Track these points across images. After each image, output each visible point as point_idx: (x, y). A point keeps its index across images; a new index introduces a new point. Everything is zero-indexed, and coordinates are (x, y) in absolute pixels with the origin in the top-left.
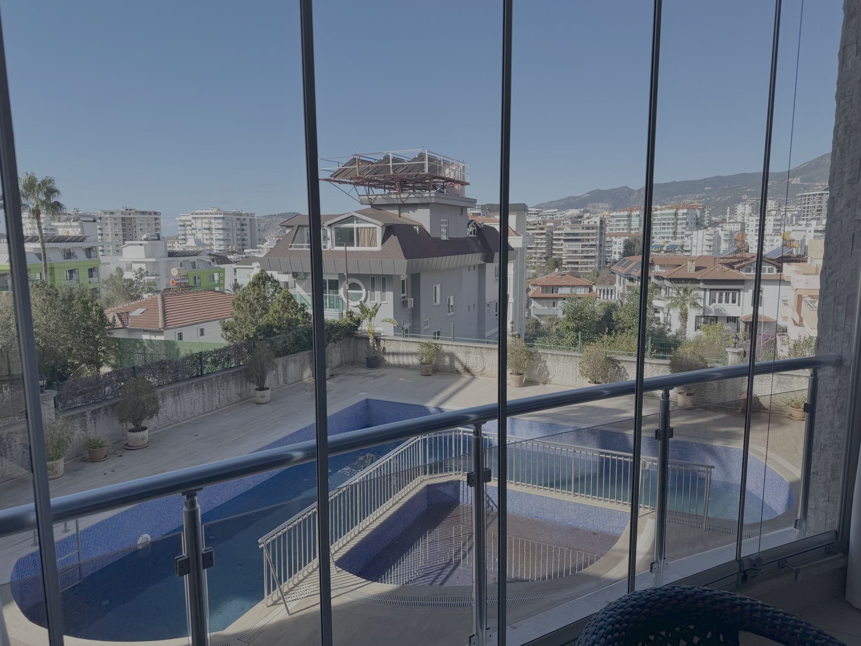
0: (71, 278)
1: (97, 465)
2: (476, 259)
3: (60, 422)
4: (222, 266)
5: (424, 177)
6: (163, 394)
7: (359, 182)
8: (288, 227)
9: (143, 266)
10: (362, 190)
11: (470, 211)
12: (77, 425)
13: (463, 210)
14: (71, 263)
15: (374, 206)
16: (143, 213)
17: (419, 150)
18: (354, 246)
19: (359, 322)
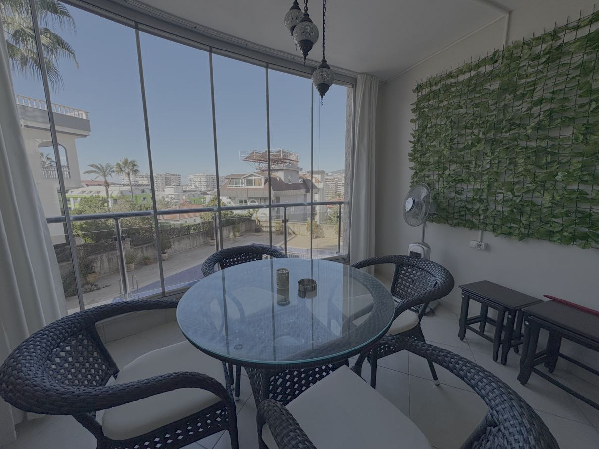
0: (144, 200)
1: (147, 266)
2: (303, 191)
3: (132, 250)
4: (205, 196)
5: (281, 159)
6: (174, 241)
7: (256, 161)
8: (227, 179)
9: (173, 196)
10: (257, 164)
11: (300, 173)
12: (139, 252)
13: (297, 172)
14: (144, 194)
15: (262, 170)
16: (174, 175)
17: (279, 149)
18: (252, 185)
19: (252, 215)
